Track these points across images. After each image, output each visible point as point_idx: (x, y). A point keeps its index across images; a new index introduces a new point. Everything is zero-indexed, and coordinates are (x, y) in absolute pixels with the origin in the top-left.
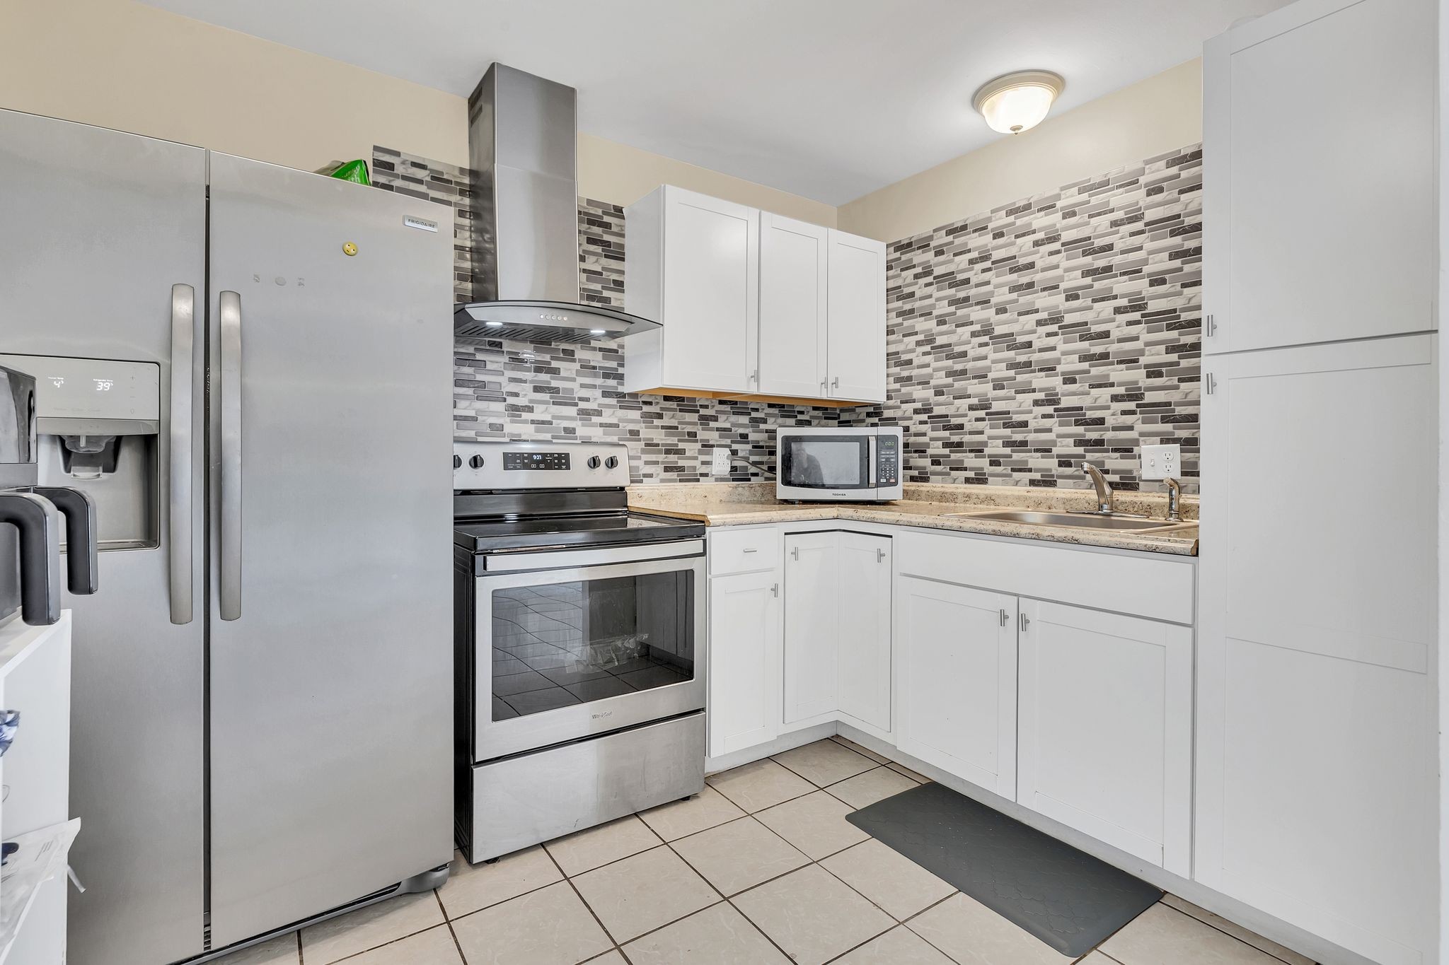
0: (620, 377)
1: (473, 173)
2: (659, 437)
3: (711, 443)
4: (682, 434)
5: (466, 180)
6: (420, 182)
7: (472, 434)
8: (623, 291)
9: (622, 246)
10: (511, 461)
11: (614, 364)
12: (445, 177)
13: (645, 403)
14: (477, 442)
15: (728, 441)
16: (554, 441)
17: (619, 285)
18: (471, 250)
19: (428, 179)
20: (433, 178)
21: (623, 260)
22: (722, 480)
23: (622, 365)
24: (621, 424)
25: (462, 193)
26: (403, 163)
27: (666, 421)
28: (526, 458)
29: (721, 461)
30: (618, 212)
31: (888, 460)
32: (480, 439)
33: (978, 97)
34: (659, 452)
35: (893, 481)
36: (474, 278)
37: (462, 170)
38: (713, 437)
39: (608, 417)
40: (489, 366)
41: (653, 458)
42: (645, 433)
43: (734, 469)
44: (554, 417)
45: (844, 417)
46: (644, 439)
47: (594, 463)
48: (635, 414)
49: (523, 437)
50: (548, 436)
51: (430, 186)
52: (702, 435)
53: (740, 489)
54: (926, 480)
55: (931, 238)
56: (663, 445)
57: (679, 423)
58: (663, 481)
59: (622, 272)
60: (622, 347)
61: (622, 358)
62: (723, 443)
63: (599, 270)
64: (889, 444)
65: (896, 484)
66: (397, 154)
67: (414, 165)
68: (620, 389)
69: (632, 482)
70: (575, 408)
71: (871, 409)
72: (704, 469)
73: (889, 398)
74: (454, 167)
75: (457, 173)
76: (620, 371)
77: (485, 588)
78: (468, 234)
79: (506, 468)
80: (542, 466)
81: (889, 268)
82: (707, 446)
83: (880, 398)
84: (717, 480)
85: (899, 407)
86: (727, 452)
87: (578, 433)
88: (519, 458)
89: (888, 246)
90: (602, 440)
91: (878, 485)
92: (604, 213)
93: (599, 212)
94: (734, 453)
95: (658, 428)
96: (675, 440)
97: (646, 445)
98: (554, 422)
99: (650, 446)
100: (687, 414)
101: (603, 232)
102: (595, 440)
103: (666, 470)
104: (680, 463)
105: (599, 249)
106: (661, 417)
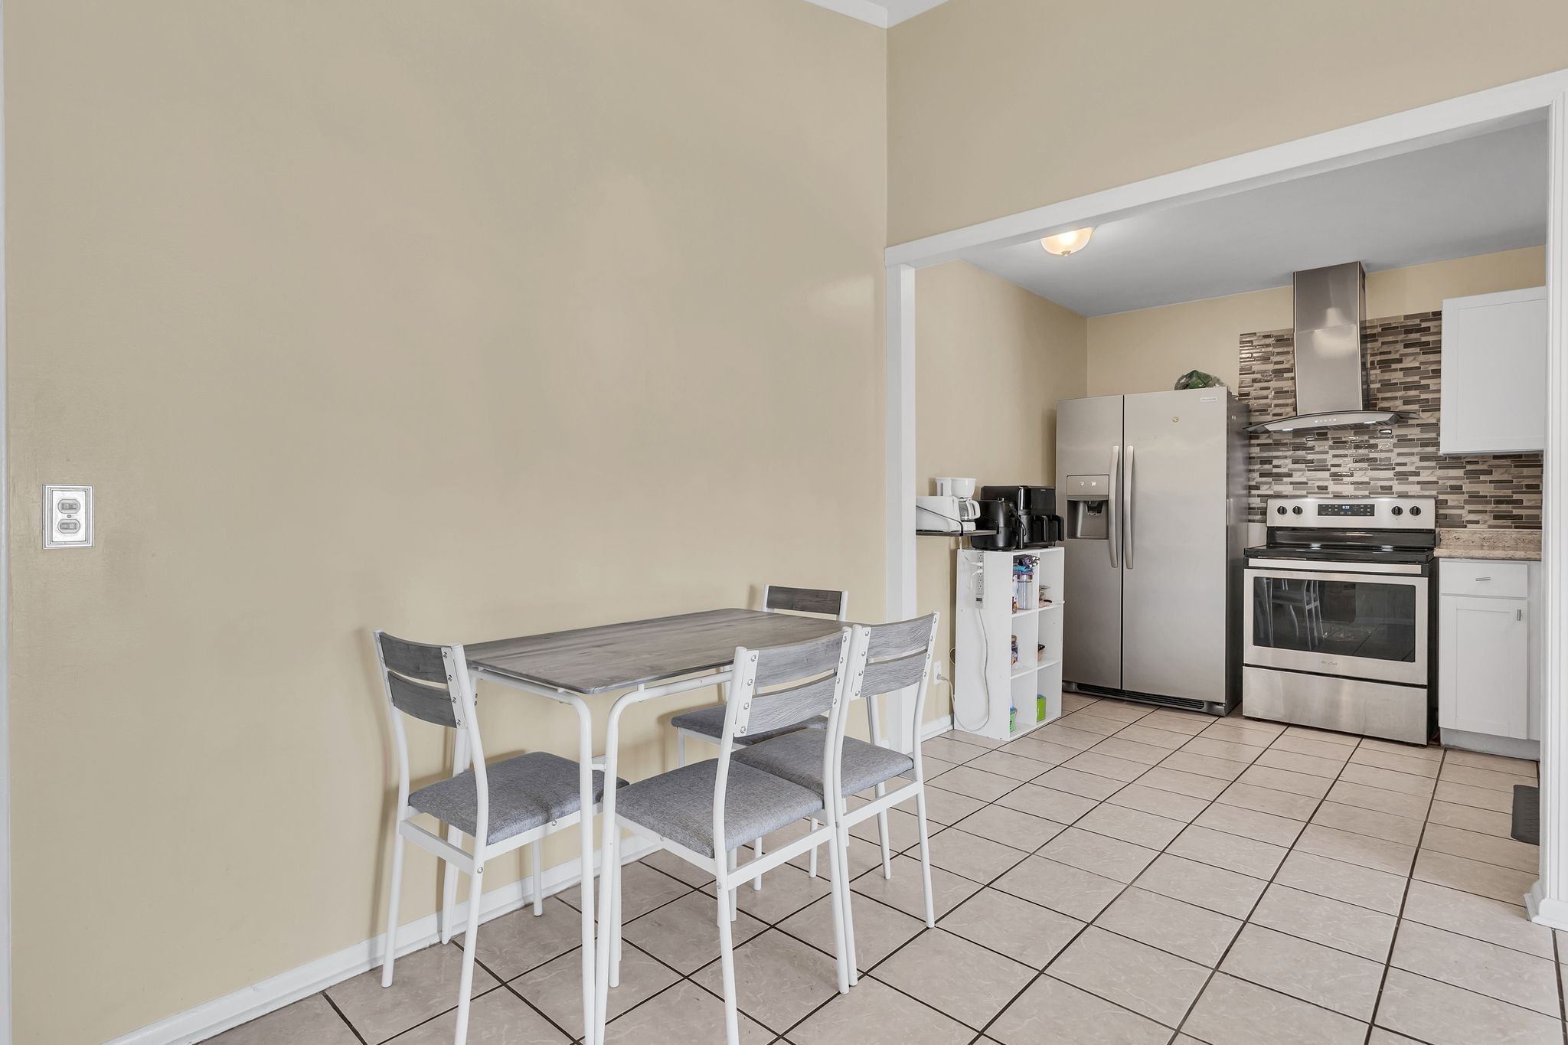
0: (1437, 443)
2: (1486, 489)
6: (1270, 346)
8: (1440, 377)
9: (1439, 342)
10: (1323, 510)
11: (1430, 435)
12: (1284, 338)
13: (1470, 463)
16: (1371, 496)
17: (1436, 373)
19: (1273, 342)
20: (1276, 341)
21: (1440, 352)
23: (1438, 436)
24: (1440, 481)
27: (1495, 477)
28: (1336, 508)
30: (1435, 316)
34: (1487, 503)
39: (1425, 476)
42: (1468, 487)
44: (1371, 479)
46: (1468, 493)
47: (1398, 511)
48: (1460, 473)
49: (1341, 494)
50: (1366, 493)
51: (1276, 346)
56: (1493, 496)
58: (1490, 527)
59: (1439, 362)
60: (1439, 421)
61: (1438, 429)
63: (1417, 365)
66: (1254, 334)
67: (1265, 337)
68: (1438, 453)
70: (1393, 471)
76: (1436, 438)
77: (1249, 577)
79: (1319, 514)
80: (1350, 513)
88: (1330, 508)
90: (1420, 494)
92: (1422, 321)
93: (1417, 321)
95: (1485, 482)
96: (1509, 492)
97: (1469, 497)
98: (1372, 482)
99: (1474, 497)
100: (1525, 469)
101: (1421, 335)
102: (1410, 494)
103: (1496, 517)
104: (1515, 512)
105: (1417, 350)
106: (1490, 473)
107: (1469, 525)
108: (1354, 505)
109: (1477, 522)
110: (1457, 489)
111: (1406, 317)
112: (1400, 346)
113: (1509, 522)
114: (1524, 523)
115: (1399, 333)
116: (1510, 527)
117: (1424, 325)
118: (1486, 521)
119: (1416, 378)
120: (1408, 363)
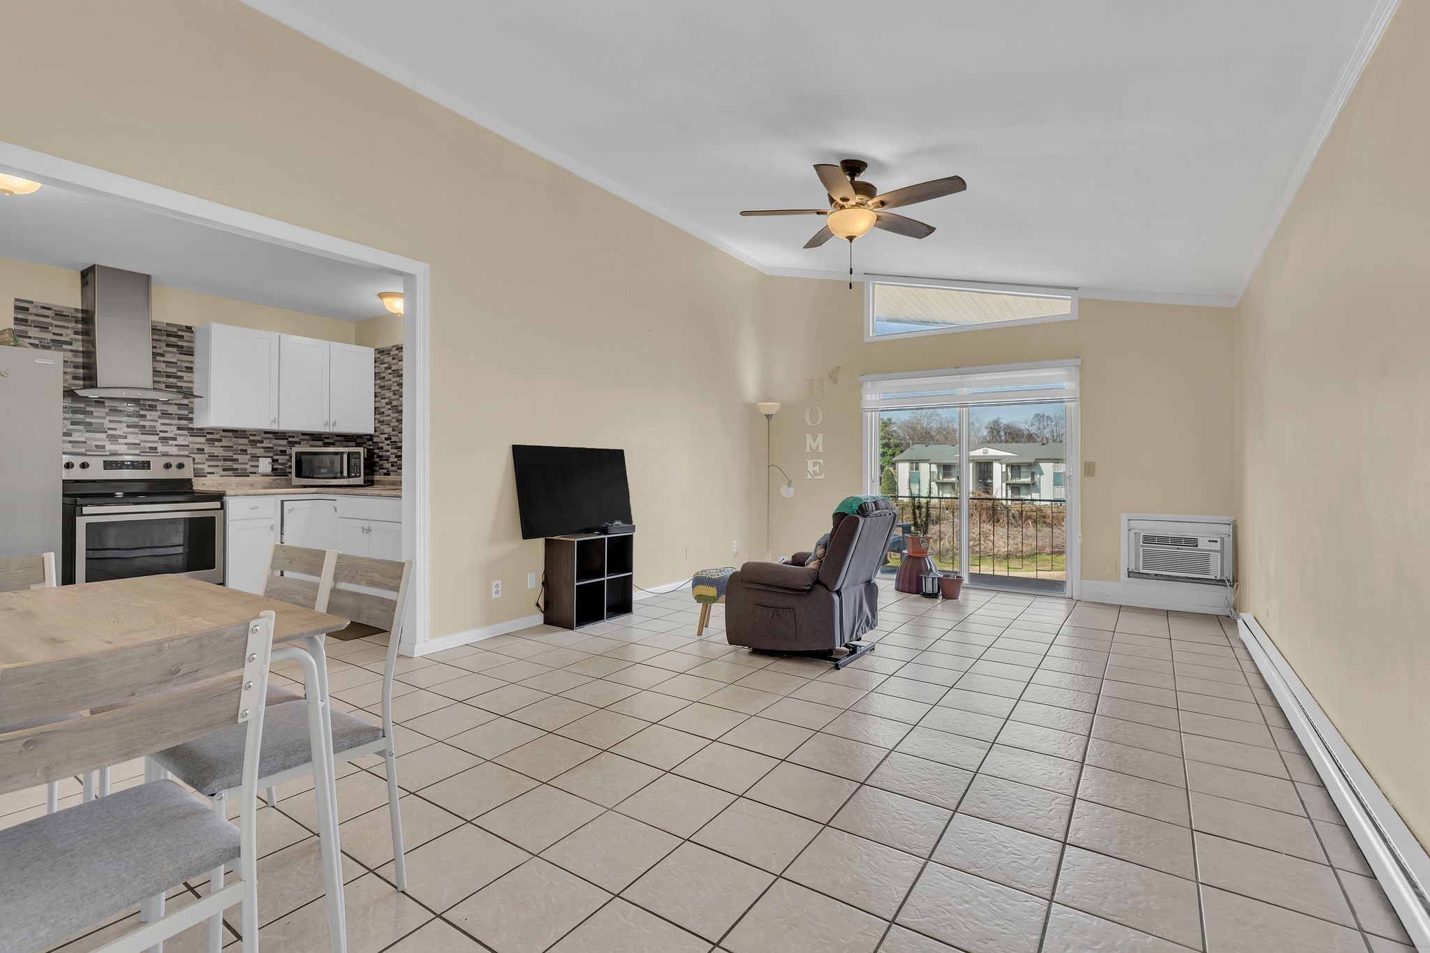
0: (191, 419)
1: (83, 311)
2: (218, 451)
3: (258, 455)
4: (236, 450)
5: (80, 315)
6: (47, 317)
7: (83, 450)
8: (193, 372)
9: (192, 348)
10: (108, 465)
11: (186, 412)
12: (64, 314)
13: (208, 433)
14: (86, 455)
15: (271, 454)
16: (142, 454)
17: (190, 369)
18: (83, 352)
19: (53, 315)
20: (56, 314)
21: (193, 355)
22: (266, 475)
23: (192, 413)
24: (190, 445)
25: (76, 322)
26: (35, 307)
27: (224, 443)
28: (120, 463)
29: (265, 465)
30: (189, 329)
31: (355, 464)
32: (88, 453)
33: (381, 295)
34: (220, 460)
35: (358, 475)
36: (85, 366)
37: (76, 310)
38: (260, 452)
39: (181, 441)
40: (95, 414)
41: (214, 463)
42: (208, 449)
43: (273, 469)
44: (142, 441)
45: (358, 441)
46: (208, 453)
47: (168, 466)
48: (203, 440)
49: (119, 452)
50: (138, 452)
51: (53, 319)
52: (250, 450)
53: (278, 481)
54: (389, 474)
55: (390, 350)
56: (222, 456)
57: (234, 444)
58: (221, 476)
59: (192, 362)
60: (192, 403)
61: (192, 409)
62: (268, 455)
63: (175, 361)
64: (355, 456)
65: (360, 476)
66: (32, 302)
67: (43, 308)
68: (190, 426)
69: (195, 476)
70: (158, 436)
71: (369, 437)
72: (253, 470)
73: (375, 431)
74: (70, 308)
75: (73, 311)
76: (190, 416)
77: (81, 523)
78: (81, 343)
79: (105, 469)
80: (130, 467)
81: (375, 362)
82: (255, 457)
83: (372, 432)
84: (262, 476)
85: (379, 436)
86: (270, 460)
87: (159, 450)
88: (115, 463)
89: (375, 350)
90: (176, 454)
91: (349, 476)
92: (179, 330)
93: (175, 330)
94: (274, 461)
95: (218, 447)
96: (231, 454)
97: (209, 456)
98: (142, 444)
99: (212, 457)
100: (240, 439)
101: (178, 340)
102: (170, 454)
103: (224, 470)
104: (235, 466)
105: (175, 350)
106: (220, 441)
107: (208, 475)
108: (134, 462)
109: (213, 473)
110: (201, 450)
111: (168, 324)
112: (163, 345)
113: (230, 473)
114: (240, 473)
115: (162, 335)
116: (232, 476)
117: (180, 333)
118: (218, 472)
119: (175, 370)
120: (168, 358)
